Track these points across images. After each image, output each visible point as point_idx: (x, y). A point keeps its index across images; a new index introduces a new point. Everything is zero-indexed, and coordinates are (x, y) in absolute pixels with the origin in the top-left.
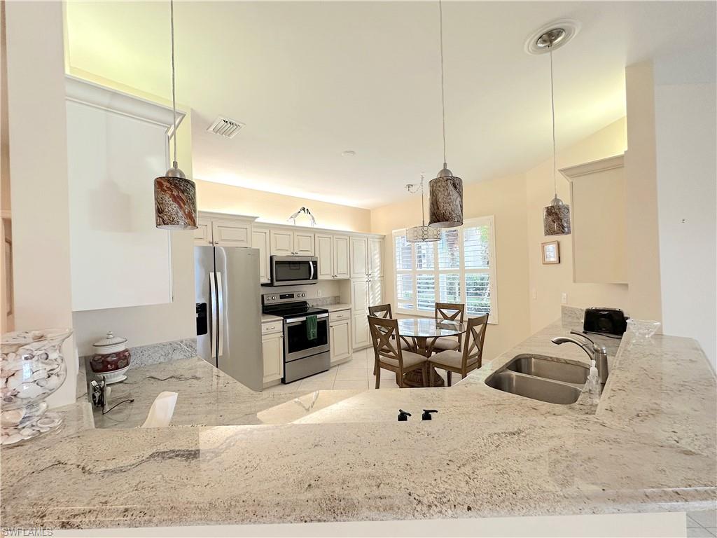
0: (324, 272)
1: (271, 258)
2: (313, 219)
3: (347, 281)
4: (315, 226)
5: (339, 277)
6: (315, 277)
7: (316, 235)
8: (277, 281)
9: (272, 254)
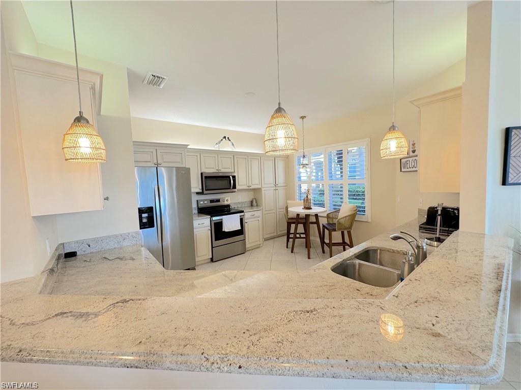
0: (241, 183)
1: (202, 174)
2: (233, 144)
3: (260, 189)
4: (235, 150)
5: (253, 187)
6: (234, 187)
7: (235, 157)
8: (206, 190)
9: (202, 171)
